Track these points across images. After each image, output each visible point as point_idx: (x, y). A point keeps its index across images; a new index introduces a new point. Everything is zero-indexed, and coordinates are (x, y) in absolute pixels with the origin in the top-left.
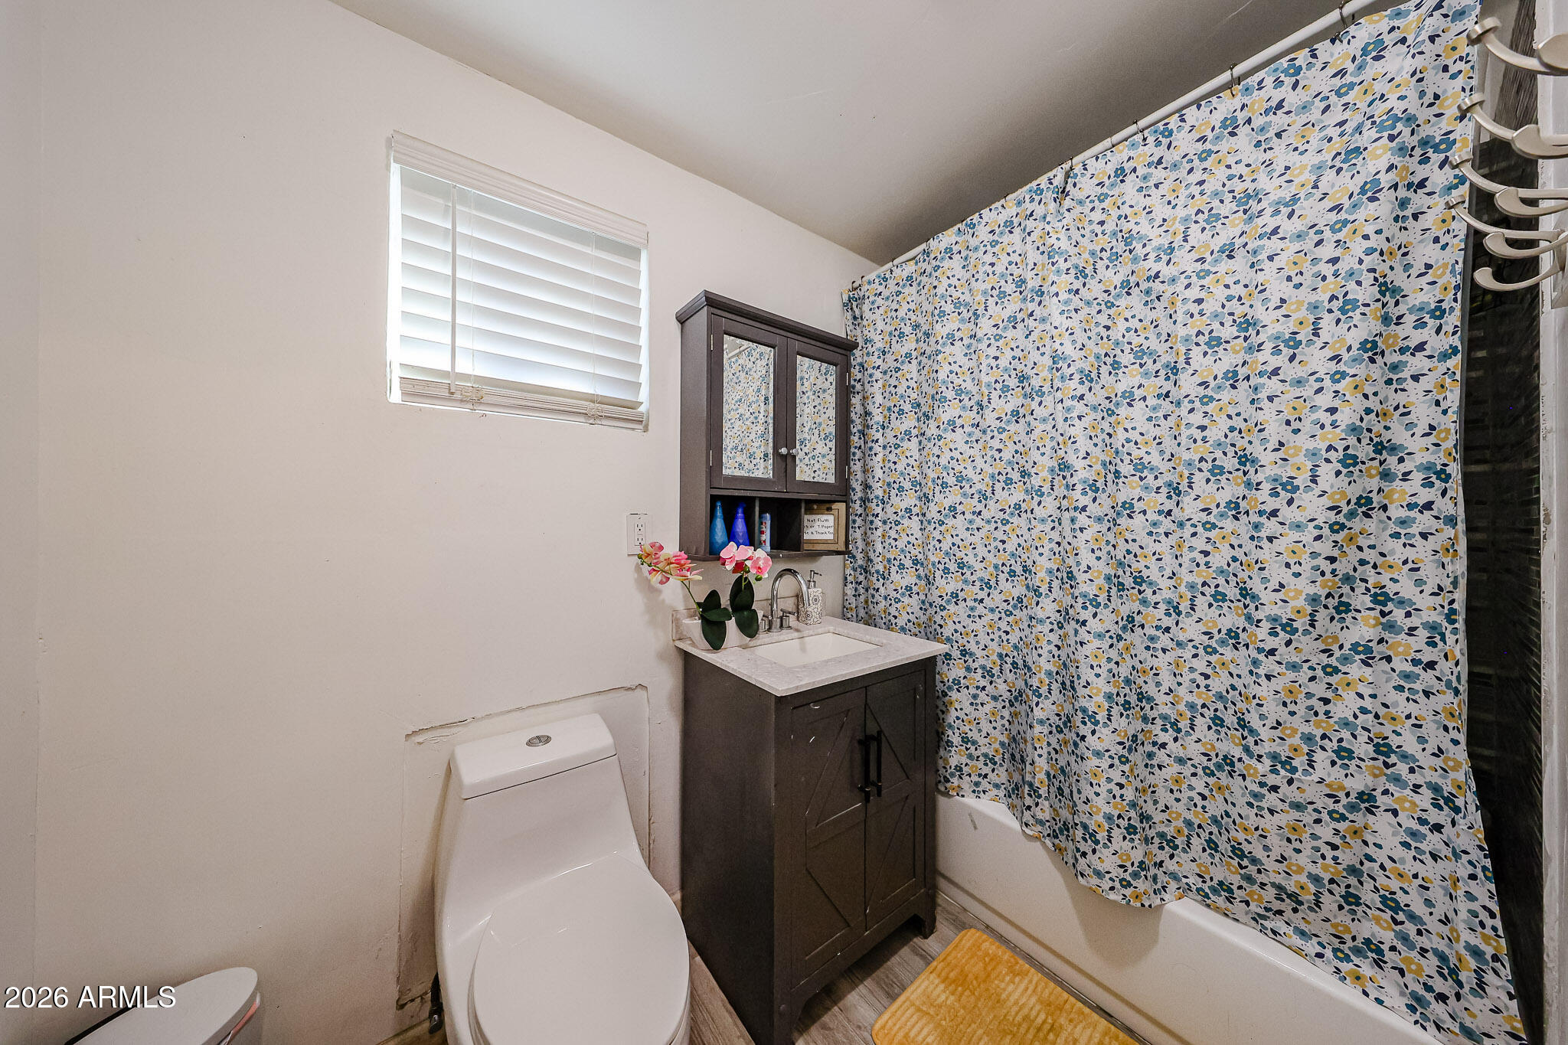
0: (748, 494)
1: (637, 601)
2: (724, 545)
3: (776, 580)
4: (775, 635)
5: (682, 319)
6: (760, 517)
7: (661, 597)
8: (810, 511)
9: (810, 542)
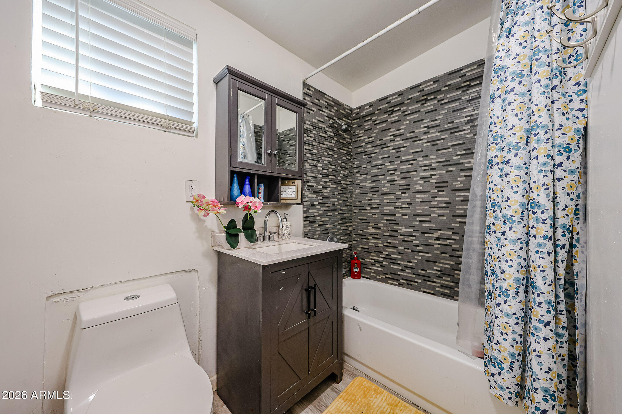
0: (251, 172)
1: (192, 226)
2: (238, 196)
3: (267, 216)
4: (266, 243)
5: (216, 82)
6: (258, 185)
7: (205, 225)
8: (283, 184)
9: (283, 199)
